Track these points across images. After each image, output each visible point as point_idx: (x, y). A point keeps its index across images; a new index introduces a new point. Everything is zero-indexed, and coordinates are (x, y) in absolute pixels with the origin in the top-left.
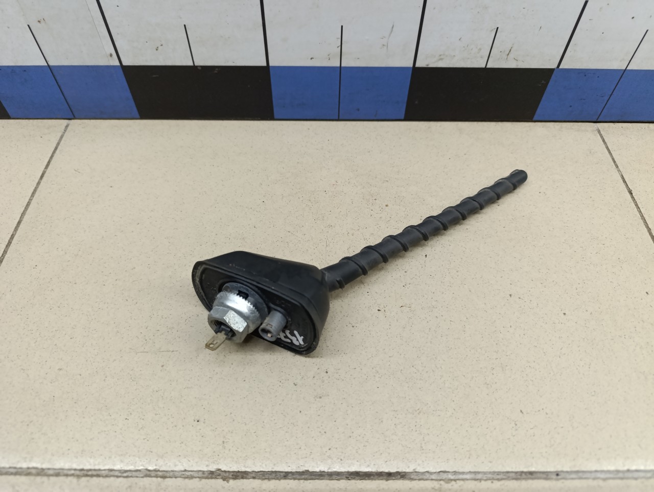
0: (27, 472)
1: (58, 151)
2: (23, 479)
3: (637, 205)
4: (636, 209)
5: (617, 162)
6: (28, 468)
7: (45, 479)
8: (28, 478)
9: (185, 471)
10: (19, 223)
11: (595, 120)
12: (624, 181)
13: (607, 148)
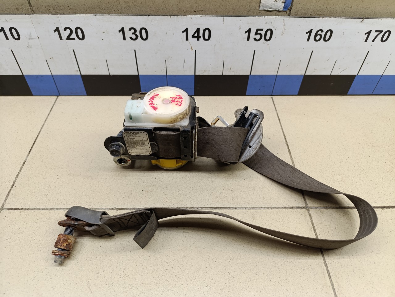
0: (46, 209)
1: (55, 105)
2: (45, 211)
3: (281, 124)
4: (280, 126)
5: (277, 109)
6: (47, 208)
7: (53, 211)
8: (47, 211)
9: (103, 208)
10: (40, 131)
11: (271, 94)
12: (278, 116)
13: (274, 104)
